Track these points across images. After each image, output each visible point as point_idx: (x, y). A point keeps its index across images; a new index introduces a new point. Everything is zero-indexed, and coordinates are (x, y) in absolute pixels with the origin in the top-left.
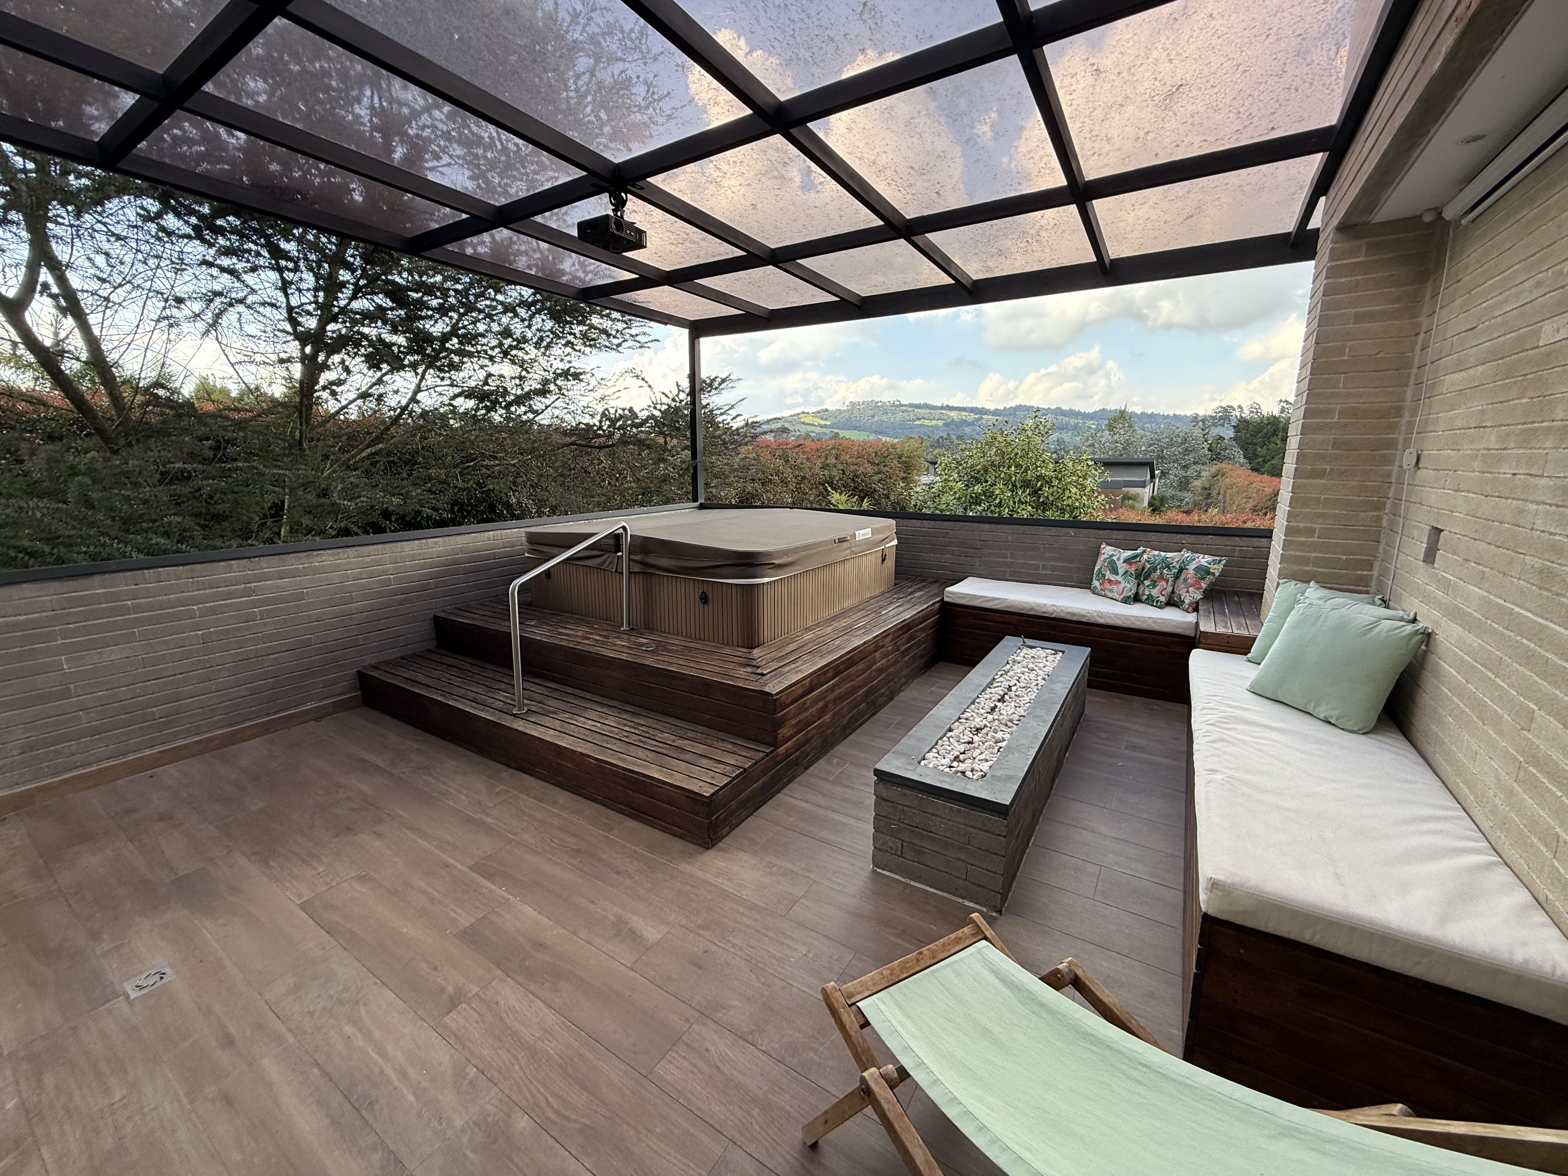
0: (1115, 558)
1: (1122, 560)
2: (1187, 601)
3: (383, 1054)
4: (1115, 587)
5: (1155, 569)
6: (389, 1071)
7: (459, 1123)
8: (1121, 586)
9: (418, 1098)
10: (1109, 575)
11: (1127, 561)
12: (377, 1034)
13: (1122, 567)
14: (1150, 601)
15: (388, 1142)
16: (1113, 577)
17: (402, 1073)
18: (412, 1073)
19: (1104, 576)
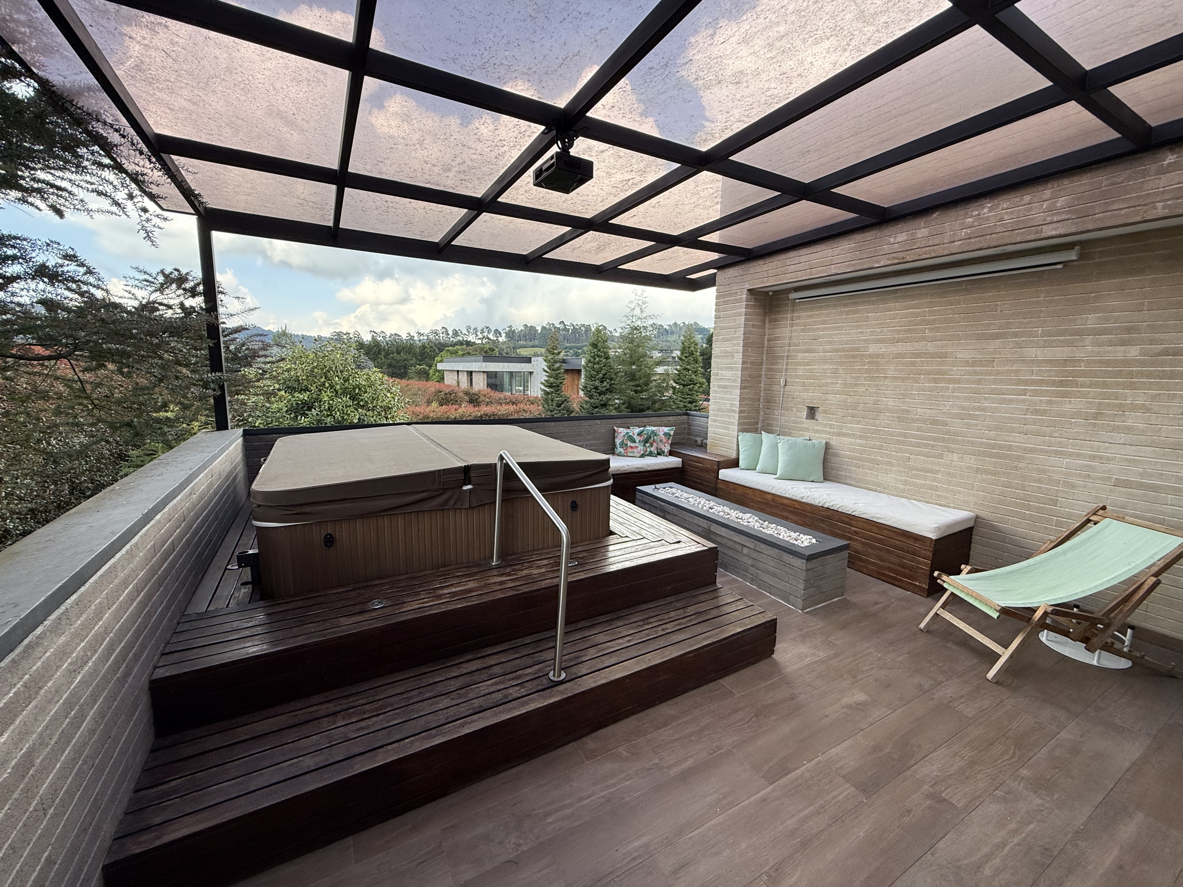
0: (631, 434)
1: (636, 435)
2: (666, 451)
3: (1004, 844)
4: (635, 450)
5: (650, 438)
6: (1016, 840)
7: (1039, 801)
8: (639, 449)
9: (1032, 822)
10: (629, 444)
11: (639, 434)
12: (986, 850)
13: (637, 439)
14: (651, 454)
15: (1068, 838)
16: (633, 445)
17: (1014, 832)
18: (1012, 826)
19: (627, 445)
